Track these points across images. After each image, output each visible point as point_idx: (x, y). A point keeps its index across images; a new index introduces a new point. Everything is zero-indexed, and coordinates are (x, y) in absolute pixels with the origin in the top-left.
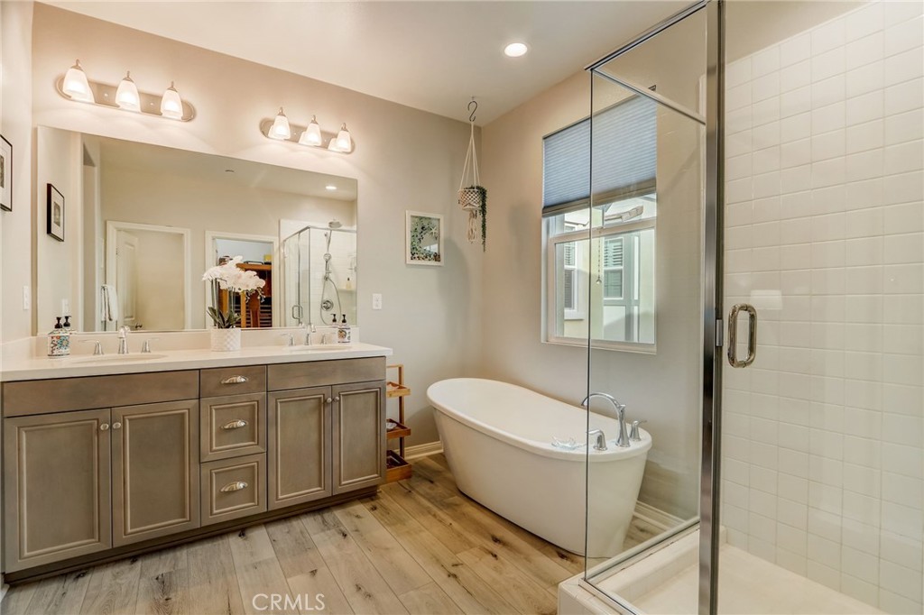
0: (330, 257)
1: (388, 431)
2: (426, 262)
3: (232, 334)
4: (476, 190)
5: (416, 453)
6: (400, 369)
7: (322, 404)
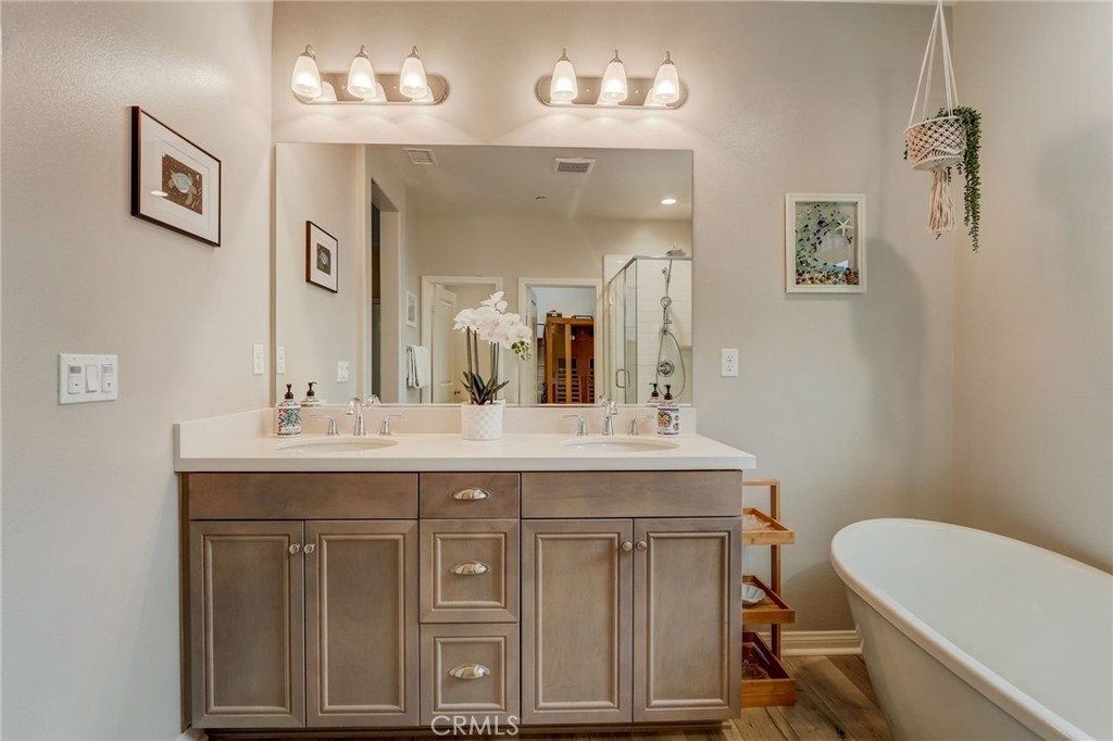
0: (670, 302)
1: (746, 605)
2: (828, 288)
3: (487, 414)
4: (952, 118)
5: (801, 647)
6: (773, 489)
7: (615, 551)
